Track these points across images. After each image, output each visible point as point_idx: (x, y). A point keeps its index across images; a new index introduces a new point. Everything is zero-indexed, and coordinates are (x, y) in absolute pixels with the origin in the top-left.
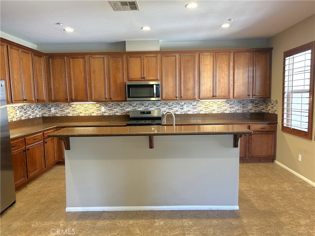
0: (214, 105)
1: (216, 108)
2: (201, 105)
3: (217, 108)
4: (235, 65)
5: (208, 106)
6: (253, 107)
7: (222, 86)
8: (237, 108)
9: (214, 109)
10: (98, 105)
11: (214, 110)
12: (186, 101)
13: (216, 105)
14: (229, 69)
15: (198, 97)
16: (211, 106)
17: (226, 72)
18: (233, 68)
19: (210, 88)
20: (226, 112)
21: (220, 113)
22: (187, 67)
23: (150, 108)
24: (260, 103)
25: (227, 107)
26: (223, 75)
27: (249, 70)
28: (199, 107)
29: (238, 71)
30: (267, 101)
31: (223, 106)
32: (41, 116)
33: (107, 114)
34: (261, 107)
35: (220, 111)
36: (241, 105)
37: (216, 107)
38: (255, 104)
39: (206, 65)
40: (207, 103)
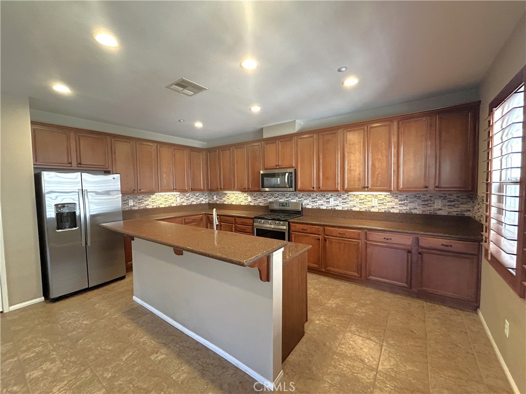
0: (374, 199)
1: (376, 204)
2: (354, 198)
3: (379, 203)
4: (400, 139)
5: (365, 201)
6: (444, 205)
7: (377, 173)
8: (412, 205)
9: (373, 205)
10: (246, 195)
11: (373, 207)
12: (333, 193)
13: (377, 200)
14: (390, 147)
15: (342, 189)
16: (369, 201)
17: (384, 152)
18: (396, 146)
19: (359, 176)
20: (392, 211)
21: (383, 212)
22: (327, 149)
23: (292, 199)
24: (460, 200)
25: (394, 204)
26: (380, 157)
27: (426, 146)
28: (351, 201)
29: (406, 148)
30: (473, 198)
31: (389, 202)
32: (207, 202)
33: (252, 204)
34: (464, 207)
35: (383, 209)
36: (419, 201)
37: (376, 202)
38: (449, 201)
39: (353, 144)
40: (363, 197)
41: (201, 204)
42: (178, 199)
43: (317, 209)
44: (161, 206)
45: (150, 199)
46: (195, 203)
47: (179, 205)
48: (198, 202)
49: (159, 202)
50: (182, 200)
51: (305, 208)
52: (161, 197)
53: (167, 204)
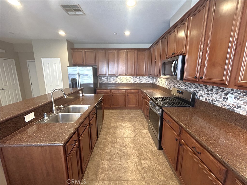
10: (165, 80)
32: (151, 83)
41: (147, 84)
42: (132, 79)
43: (210, 104)
44: (123, 83)
45: (117, 79)
46: (142, 82)
47: (132, 83)
48: (145, 82)
49: (122, 80)
50: (135, 80)
51: (199, 100)
52: (123, 78)
53: (126, 82)
